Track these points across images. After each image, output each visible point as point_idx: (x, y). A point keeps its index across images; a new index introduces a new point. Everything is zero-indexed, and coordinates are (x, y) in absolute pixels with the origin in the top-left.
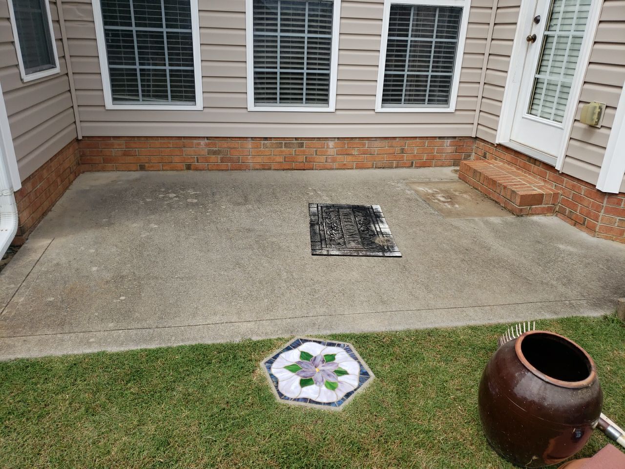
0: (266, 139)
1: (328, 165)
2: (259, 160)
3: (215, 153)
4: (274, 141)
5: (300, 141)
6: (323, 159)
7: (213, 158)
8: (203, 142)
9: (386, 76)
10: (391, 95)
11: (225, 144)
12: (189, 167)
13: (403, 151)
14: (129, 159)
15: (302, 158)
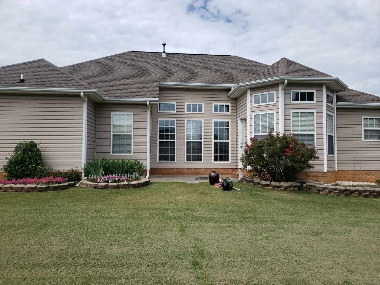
0: (189, 168)
1: (203, 174)
2: (187, 173)
3: (178, 171)
4: (190, 169)
5: (196, 169)
6: (201, 173)
7: (178, 173)
8: (175, 169)
9: (214, 155)
10: (216, 159)
11: (180, 170)
12: (172, 175)
13: (220, 171)
14: (161, 173)
15: (197, 173)
